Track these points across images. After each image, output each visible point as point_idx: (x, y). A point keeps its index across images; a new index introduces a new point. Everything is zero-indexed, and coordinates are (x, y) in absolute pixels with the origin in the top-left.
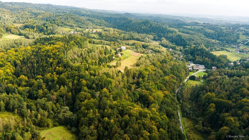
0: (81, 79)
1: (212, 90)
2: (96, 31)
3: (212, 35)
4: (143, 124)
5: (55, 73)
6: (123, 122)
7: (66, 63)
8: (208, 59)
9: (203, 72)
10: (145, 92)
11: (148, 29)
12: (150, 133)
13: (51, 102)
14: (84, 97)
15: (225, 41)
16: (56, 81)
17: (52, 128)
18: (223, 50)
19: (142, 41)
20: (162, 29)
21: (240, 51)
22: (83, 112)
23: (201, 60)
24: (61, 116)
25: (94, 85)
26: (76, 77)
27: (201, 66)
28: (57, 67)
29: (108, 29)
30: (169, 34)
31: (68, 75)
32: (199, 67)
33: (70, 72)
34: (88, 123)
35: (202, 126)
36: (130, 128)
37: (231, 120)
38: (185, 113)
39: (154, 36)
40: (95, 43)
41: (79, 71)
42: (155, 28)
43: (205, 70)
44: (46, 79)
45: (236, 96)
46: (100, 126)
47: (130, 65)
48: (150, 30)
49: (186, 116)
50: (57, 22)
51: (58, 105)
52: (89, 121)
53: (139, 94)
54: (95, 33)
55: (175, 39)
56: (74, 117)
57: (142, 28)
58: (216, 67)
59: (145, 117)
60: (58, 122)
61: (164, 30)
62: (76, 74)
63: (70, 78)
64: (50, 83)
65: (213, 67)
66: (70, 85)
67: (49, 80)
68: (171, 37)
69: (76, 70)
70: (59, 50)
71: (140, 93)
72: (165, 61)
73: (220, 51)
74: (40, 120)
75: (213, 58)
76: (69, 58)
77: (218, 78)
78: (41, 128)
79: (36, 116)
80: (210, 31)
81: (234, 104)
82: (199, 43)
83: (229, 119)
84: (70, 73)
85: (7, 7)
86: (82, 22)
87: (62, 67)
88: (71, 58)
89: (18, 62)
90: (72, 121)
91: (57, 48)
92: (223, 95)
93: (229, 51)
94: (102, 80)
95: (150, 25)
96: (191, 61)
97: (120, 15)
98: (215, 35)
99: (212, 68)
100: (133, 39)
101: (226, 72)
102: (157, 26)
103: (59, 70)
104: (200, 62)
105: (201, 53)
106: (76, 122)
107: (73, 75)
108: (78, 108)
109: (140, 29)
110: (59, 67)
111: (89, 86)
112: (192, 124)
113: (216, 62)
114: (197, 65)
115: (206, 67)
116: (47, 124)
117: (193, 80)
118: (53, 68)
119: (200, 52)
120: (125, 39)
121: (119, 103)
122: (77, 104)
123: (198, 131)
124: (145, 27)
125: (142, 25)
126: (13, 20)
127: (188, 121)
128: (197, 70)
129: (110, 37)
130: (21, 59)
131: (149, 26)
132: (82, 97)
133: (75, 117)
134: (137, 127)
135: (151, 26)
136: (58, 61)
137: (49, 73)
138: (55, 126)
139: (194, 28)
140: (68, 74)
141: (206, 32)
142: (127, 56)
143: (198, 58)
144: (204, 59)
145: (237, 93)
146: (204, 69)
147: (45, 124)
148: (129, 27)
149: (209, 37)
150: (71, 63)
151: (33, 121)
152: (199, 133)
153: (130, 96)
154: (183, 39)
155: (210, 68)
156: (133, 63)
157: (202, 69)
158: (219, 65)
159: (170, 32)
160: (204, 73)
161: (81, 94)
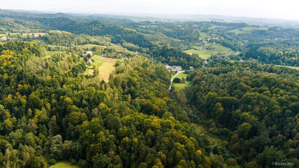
0: (62, 97)
1: (207, 90)
2: (38, 35)
3: (172, 34)
4: (172, 137)
5: (18, 93)
6: (149, 138)
7: (32, 77)
8: (183, 58)
9: (182, 74)
10: (146, 102)
11: (101, 31)
12: (184, 144)
13: (31, 134)
14: (79, 118)
15: (188, 40)
16: (25, 105)
18: (191, 49)
19: (101, 45)
20: (118, 29)
21: (207, 49)
22: (88, 137)
23: (176, 61)
24: (54, 148)
25: (84, 102)
26: (53, 94)
27: (178, 67)
28: (19, 85)
29: (54, 32)
30: (128, 35)
31: (41, 94)
32: (176, 68)
33: (41, 89)
34: (102, 150)
35: (216, 128)
36: (160, 143)
37: (247, 116)
38: (192, 118)
39: (112, 39)
40: (52, 49)
41: (54, 86)
42: (109, 28)
43: (184, 71)
44: (7, 103)
45: (238, 92)
46: (121, 149)
47: (110, 73)
48: (104, 32)
49: (193, 121)
51: (41, 135)
52: (103, 146)
53: (140, 105)
54: (37, 38)
55: (137, 40)
56: (77, 146)
57: (93, 29)
58: (193, 67)
59: (170, 127)
60: (53, 158)
61: (121, 31)
62: (52, 91)
63: (45, 97)
64: (16, 108)
65: (190, 67)
66: (48, 105)
67: (13, 105)
68: (132, 38)
69: (50, 86)
70: (12, 61)
71: (141, 103)
72: (146, 65)
73: (188, 50)
74: (30, 160)
75: (188, 58)
76: (34, 71)
77: (205, 77)
79: (21, 157)
80: (168, 30)
81: (239, 100)
82: (164, 43)
83: (245, 115)
84: (43, 90)
86: (10, 24)
87: (28, 84)
88: (36, 71)
90: (74, 153)
91: (8, 59)
92: (225, 92)
93: (197, 50)
94: (91, 94)
95: (102, 25)
96: (165, 63)
97: (54, 15)
98: (175, 34)
99: (189, 69)
100: (90, 43)
101: (210, 70)
102: (111, 26)
103: (24, 88)
104: (175, 63)
105: (174, 54)
106: (81, 153)
107: (47, 92)
108: (73, 134)
109: (90, 31)
110: (22, 84)
111: (78, 104)
112: (204, 128)
113: (193, 61)
114: (173, 66)
115: (183, 68)
116: (41, 163)
117: (178, 83)
118: (12, 87)
119: (171, 53)
120: (80, 43)
121: (133, 117)
122: (70, 130)
123: (214, 134)
124: (96, 28)
125: (91, 26)
127: (198, 127)
128: (176, 72)
129: (61, 42)
131: (101, 27)
132: (76, 119)
133: (79, 146)
134: (167, 140)
135: (103, 27)
136: (18, 77)
137: (8, 94)
138: (51, 164)
139: (149, 27)
140: (41, 92)
141: (164, 31)
142: (99, 62)
143: (172, 59)
144: (179, 59)
145: (236, 88)
146: (182, 70)
147: (38, 165)
148: (75, 29)
149: (170, 36)
150: (39, 77)
152: (216, 136)
153: (132, 109)
154: (145, 39)
155: (188, 69)
156: (111, 71)
157: (180, 70)
158: (196, 64)
159: (128, 32)
160: (184, 74)
161: (73, 115)
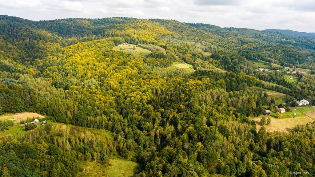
0: (191, 124)
5: (177, 110)
7: (191, 102)
10: (257, 169)
17: (129, 161)
25: (195, 136)
28: (181, 105)
31: (184, 116)
33: (187, 113)
41: (197, 115)
44: (165, 114)
47: (287, 128)
50: (251, 55)
62: (192, 118)
66: (179, 127)
67: (166, 116)
69: (194, 113)
71: (250, 167)
74: (121, 148)
78: (120, 157)
85: (221, 33)
87: (185, 106)
89: (160, 91)
91: (198, 84)
103: (181, 108)
110: (183, 105)
116: (125, 155)
126: (205, 48)
130: (163, 89)
136: (187, 99)
140: (184, 115)
147: (123, 154)
150: (196, 104)
151: (117, 147)
